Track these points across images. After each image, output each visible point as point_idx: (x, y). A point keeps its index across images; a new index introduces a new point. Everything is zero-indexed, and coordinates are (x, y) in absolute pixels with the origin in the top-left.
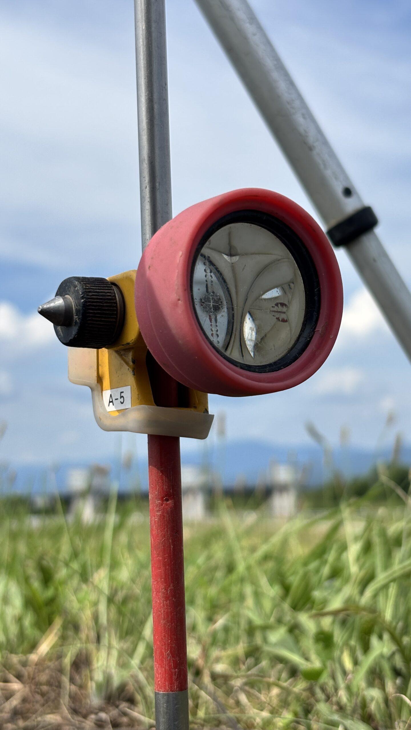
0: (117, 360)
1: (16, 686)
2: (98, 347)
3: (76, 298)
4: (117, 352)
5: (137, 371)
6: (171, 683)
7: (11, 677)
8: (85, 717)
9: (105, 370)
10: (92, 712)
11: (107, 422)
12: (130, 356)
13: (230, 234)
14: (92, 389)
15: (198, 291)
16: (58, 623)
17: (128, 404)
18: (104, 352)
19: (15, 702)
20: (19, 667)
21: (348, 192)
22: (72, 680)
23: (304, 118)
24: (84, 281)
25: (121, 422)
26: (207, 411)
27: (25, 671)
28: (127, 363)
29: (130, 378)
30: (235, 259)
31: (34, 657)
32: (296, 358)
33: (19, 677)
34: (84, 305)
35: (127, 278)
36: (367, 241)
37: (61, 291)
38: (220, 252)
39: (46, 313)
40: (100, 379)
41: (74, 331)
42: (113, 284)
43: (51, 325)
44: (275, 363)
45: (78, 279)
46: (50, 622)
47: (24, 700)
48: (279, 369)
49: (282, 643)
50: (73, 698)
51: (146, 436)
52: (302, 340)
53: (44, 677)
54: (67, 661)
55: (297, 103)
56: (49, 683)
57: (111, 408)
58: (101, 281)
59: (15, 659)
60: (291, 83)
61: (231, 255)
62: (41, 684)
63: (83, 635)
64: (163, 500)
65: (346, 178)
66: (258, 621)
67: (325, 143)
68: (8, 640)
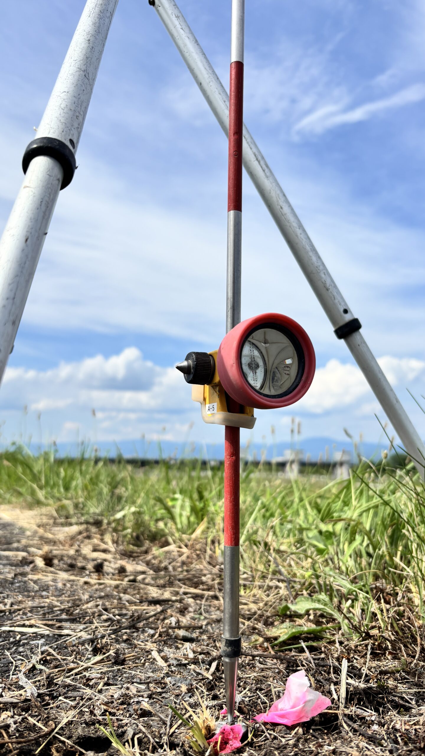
0: (212, 391)
1: (185, 550)
2: (203, 384)
3: (193, 362)
4: (212, 387)
5: (220, 397)
6: (231, 542)
7: (183, 546)
8: (214, 566)
9: (207, 395)
10: (218, 565)
11: (207, 419)
12: (217, 389)
13: (265, 333)
14: (201, 404)
15: (245, 361)
16: (205, 519)
17: (215, 411)
18: (207, 387)
19: (184, 558)
20: (186, 541)
21: (346, 311)
22: (211, 549)
23: (325, 275)
24: (197, 354)
25: (212, 419)
26: (253, 416)
27: (189, 543)
28: (216, 392)
29: (217, 399)
30: (267, 345)
31: (194, 536)
32: (291, 392)
33: (186, 546)
34: (196, 365)
35: (216, 353)
36: (356, 336)
37: (187, 359)
38: (260, 342)
39: (179, 368)
40: (205, 399)
41: (191, 376)
42: (210, 355)
43: (182, 374)
44: (281, 394)
45: (194, 353)
46: (202, 520)
47: (188, 557)
48: (283, 397)
50: (211, 557)
51: (224, 427)
52: (295, 384)
53: (198, 547)
54: (209, 540)
55: (321, 268)
56: (200, 550)
57: (209, 413)
58: (205, 354)
59: (184, 536)
60: (319, 257)
61: (265, 343)
62: (196, 550)
63: (217, 527)
64: (230, 456)
65: (346, 304)
66: (304, 526)
67: (335, 286)
68: (182, 527)
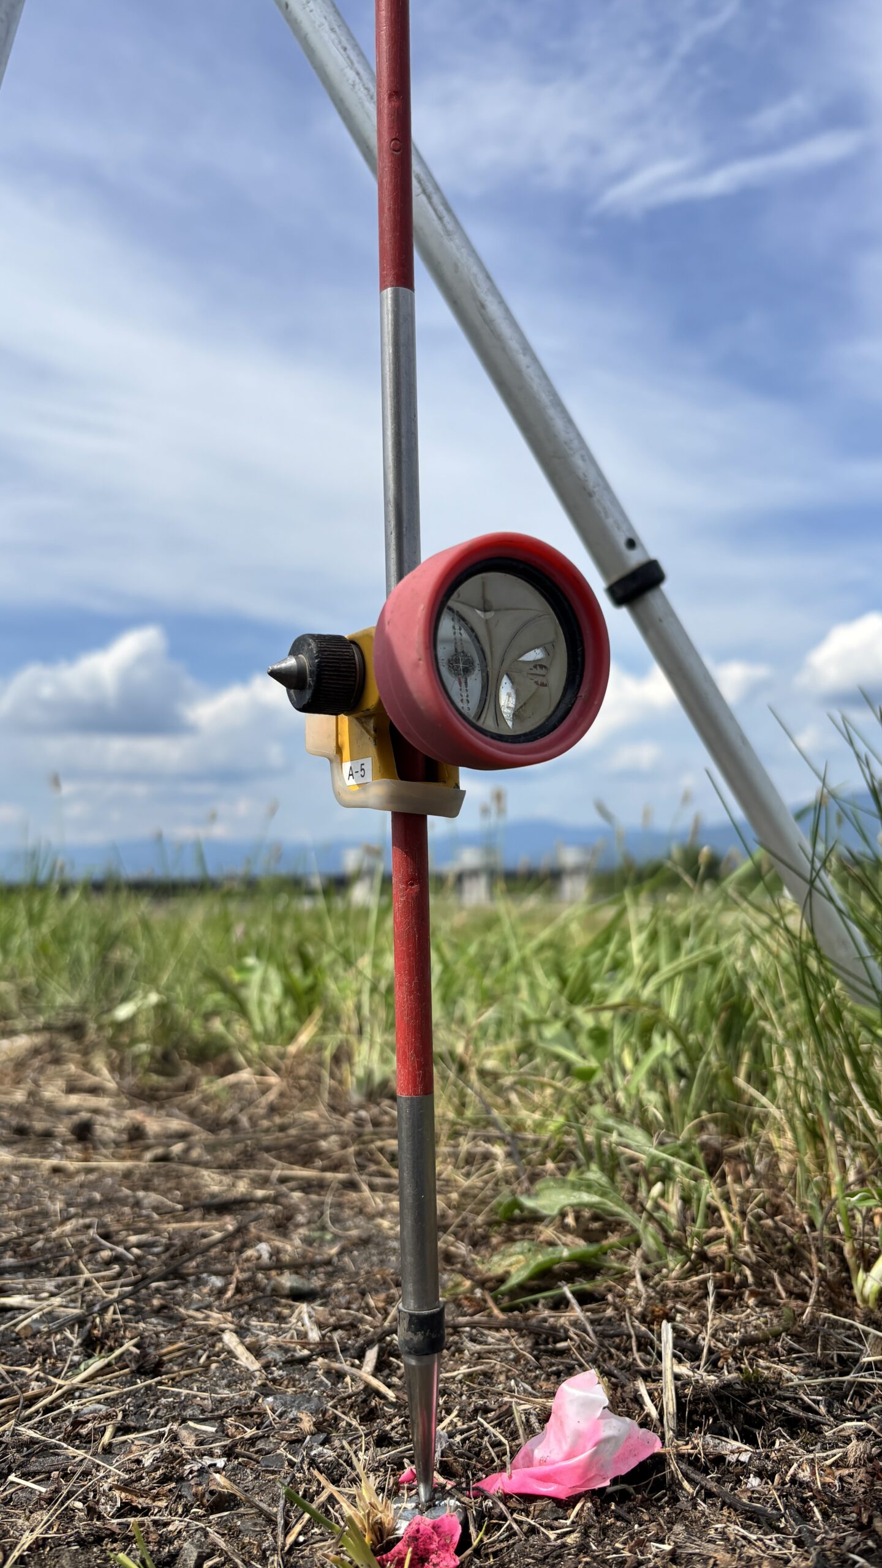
0: (358, 728)
1: (273, 1079)
2: (336, 713)
3: (310, 658)
4: (358, 719)
5: (379, 741)
6: (415, 1086)
7: (269, 1070)
8: (344, 1115)
9: (345, 739)
10: (350, 1110)
11: (347, 798)
12: (371, 724)
13: (484, 584)
14: (331, 761)
15: (444, 652)
16: (318, 1013)
17: (369, 778)
18: (344, 719)
19: (272, 1096)
20: (277, 1059)
21: (631, 544)
22: (332, 1076)
23: (584, 460)
24: (320, 639)
25: (361, 797)
26: (457, 786)
27: (282, 1065)
28: (368, 732)
29: (372, 749)
30: (490, 615)
31: (292, 1049)
32: (555, 727)
33: (277, 1070)
34: (319, 665)
35: (366, 635)
36: (652, 598)
37: (294, 651)
38: (473, 607)
39: (278, 675)
40: (339, 750)
41: (308, 695)
42: (353, 642)
43: (284, 688)
44: (531, 732)
45: (313, 636)
46: (310, 1012)
47: (282, 1095)
48: (535, 739)
49: (557, 1040)
50: (333, 1093)
51: (389, 815)
52: (563, 707)
53: (303, 1071)
54: (327, 1054)
55: (576, 444)
56: (308, 1077)
57: (351, 782)
58: (338, 640)
59: (272, 1050)
60: (570, 421)
61: (485, 610)
62: (300, 1078)
63: (344, 1027)
64: (407, 885)
65: (631, 528)
66: (532, 1014)
67: (607, 488)
68: (266, 1030)
